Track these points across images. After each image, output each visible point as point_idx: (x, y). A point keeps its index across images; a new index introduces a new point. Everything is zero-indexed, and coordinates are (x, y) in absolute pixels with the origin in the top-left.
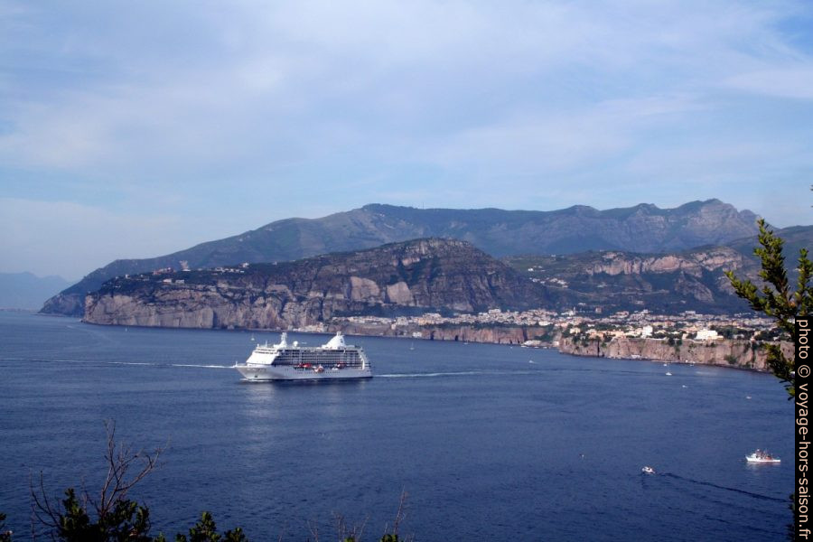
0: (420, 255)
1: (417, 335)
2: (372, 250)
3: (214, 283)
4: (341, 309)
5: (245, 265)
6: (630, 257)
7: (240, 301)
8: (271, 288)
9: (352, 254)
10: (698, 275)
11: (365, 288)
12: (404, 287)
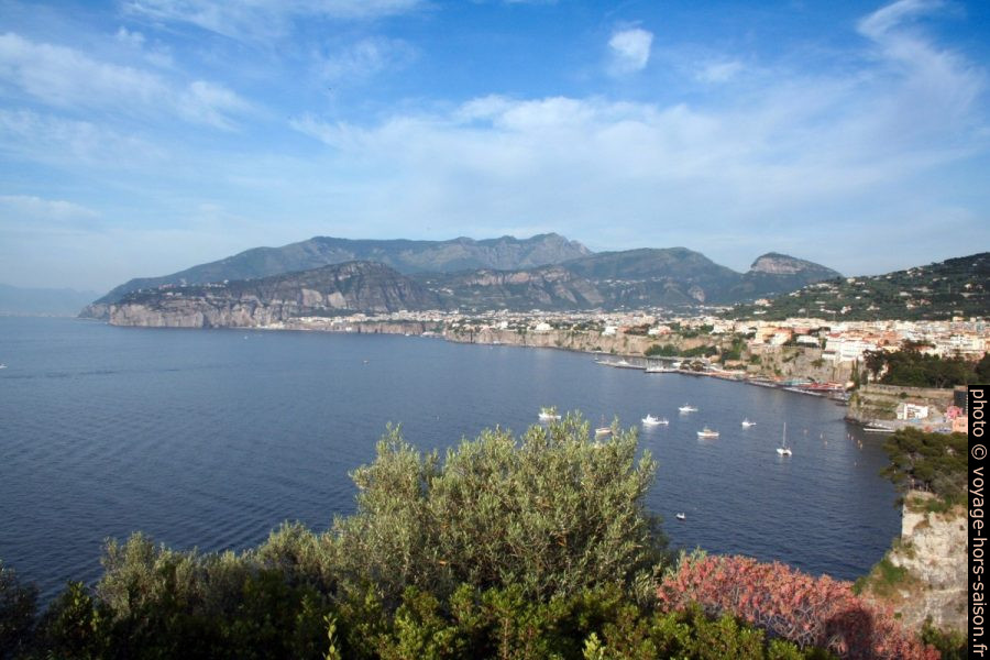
0: (351, 273)
1: (349, 329)
2: (317, 270)
3: (203, 295)
4: (295, 312)
5: (226, 281)
6: (496, 273)
7: (223, 307)
8: (245, 297)
9: (303, 273)
10: (541, 285)
11: (312, 297)
12: (340, 295)
